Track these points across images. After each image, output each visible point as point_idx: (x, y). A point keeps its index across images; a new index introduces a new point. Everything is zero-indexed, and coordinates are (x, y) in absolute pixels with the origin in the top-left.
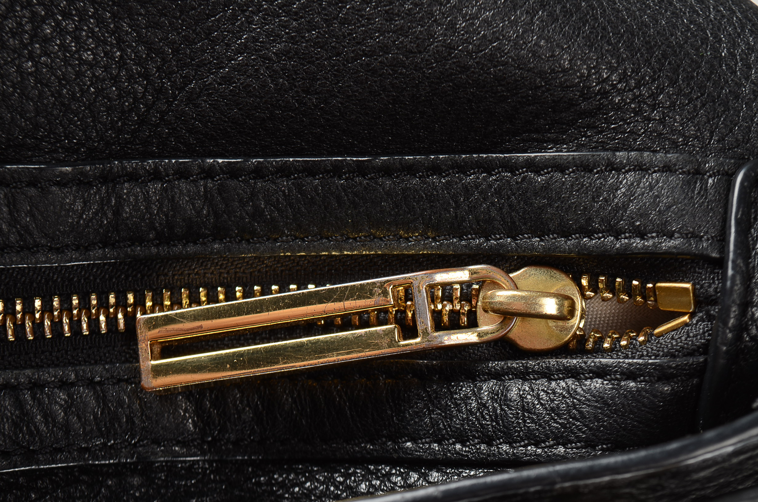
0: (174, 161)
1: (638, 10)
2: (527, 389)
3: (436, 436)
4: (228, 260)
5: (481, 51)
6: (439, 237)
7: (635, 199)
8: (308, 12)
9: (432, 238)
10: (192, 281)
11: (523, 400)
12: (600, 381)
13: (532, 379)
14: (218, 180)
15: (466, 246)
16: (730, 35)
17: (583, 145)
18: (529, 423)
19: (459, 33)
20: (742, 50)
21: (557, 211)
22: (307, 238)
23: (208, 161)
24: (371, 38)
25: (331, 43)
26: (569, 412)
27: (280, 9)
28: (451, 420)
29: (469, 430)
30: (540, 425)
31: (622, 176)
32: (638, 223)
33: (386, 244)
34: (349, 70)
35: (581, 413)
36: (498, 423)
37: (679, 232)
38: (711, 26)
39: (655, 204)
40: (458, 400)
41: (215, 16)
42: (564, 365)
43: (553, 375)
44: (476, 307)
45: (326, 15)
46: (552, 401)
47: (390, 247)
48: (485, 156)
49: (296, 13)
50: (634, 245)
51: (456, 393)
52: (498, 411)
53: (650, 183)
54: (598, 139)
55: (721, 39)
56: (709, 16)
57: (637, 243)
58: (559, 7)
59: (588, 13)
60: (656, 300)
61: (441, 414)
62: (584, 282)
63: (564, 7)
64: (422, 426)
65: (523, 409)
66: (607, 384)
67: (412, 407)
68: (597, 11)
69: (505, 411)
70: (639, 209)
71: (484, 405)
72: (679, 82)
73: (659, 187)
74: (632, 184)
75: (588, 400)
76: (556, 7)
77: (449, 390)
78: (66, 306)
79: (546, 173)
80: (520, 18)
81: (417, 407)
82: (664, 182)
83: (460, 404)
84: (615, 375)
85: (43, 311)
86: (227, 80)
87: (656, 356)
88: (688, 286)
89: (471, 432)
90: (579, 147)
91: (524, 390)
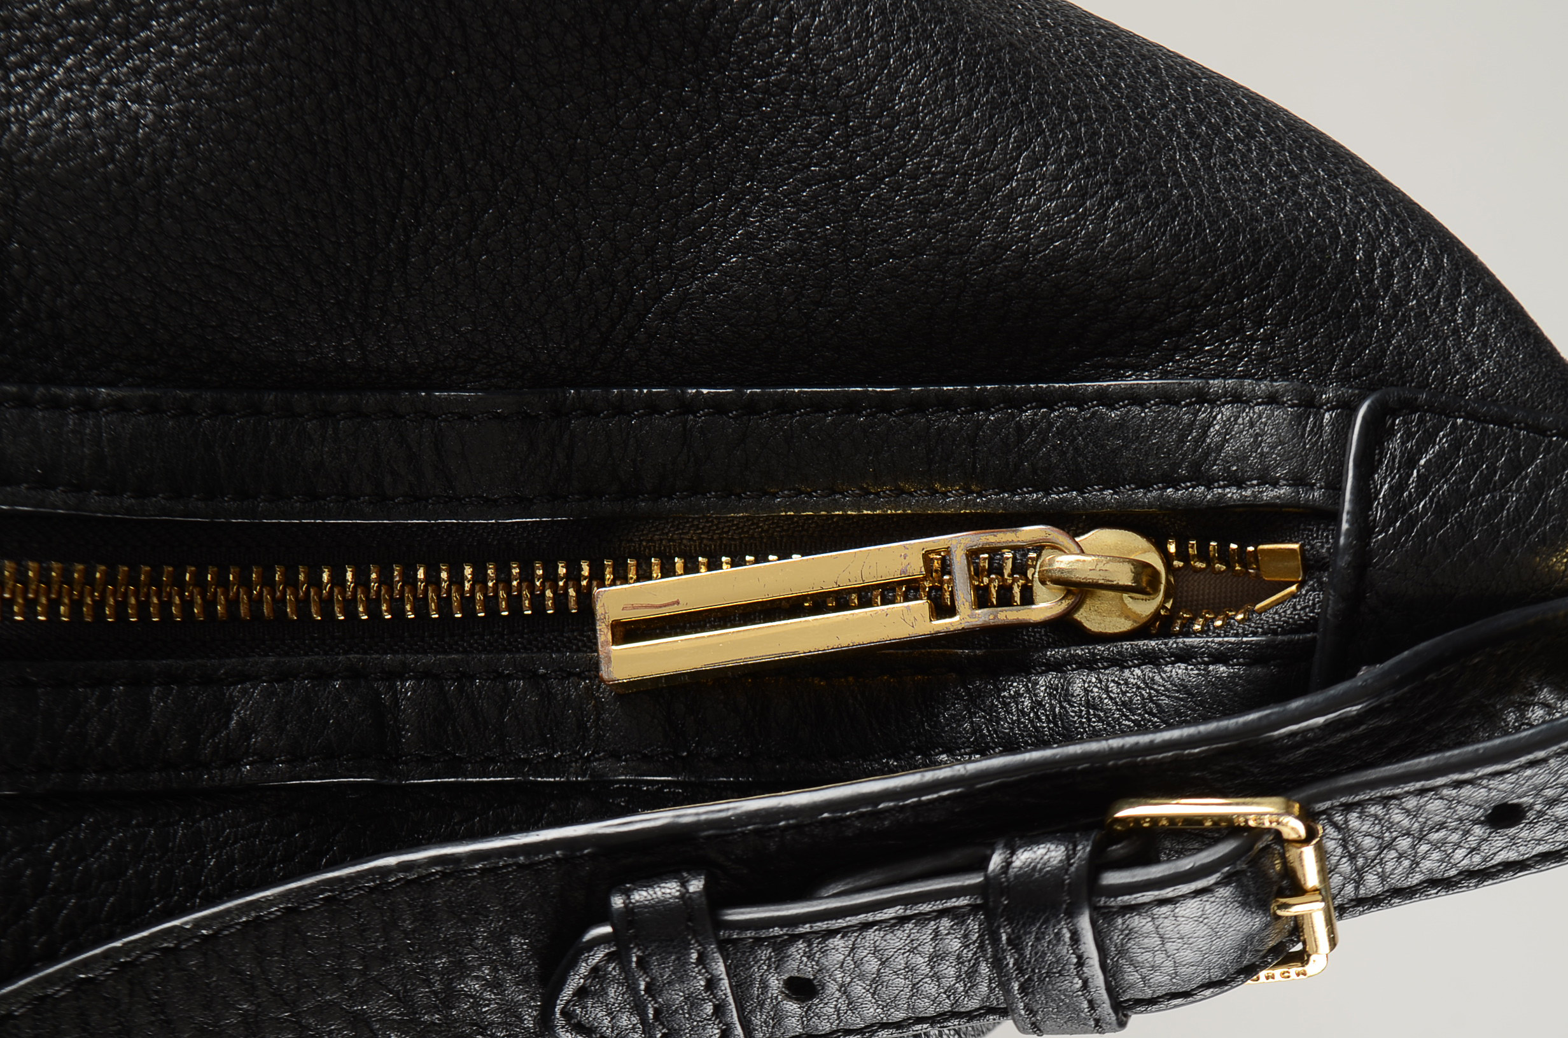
0: (645, 391)
1: (1250, 200)
2: (1094, 680)
3: (979, 745)
4: (712, 521)
5: (1040, 252)
6: (986, 490)
7: (1230, 438)
8: (821, 201)
9: (977, 493)
10: (665, 549)
11: (1088, 694)
12: (1183, 666)
13: (1100, 668)
14: (702, 416)
15: (1019, 502)
16: (1369, 233)
17: (1171, 372)
18: (1094, 722)
19: (1012, 228)
20: (1384, 252)
21: (1134, 454)
22: (816, 492)
23: (690, 391)
24: (901, 235)
25: (850, 241)
26: (1144, 705)
27: (785, 197)
28: (998, 723)
29: (1020, 735)
30: (1108, 724)
31: (1216, 410)
32: (1235, 468)
33: (917, 501)
34: (873, 275)
35: (1158, 706)
36: (1056, 725)
37: (1284, 479)
38: (1345, 221)
39: (1256, 444)
40: (1007, 698)
41: (702, 206)
42: (1139, 648)
43: (1126, 661)
44: (1032, 581)
45: (843, 205)
46: (1124, 693)
47: (922, 503)
48: (1045, 386)
49: (806, 203)
50: (1229, 495)
51: (1005, 690)
52: (1057, 710)
53: (1251, 418)
54: (1188, 365)
55: (1357, 238)
56: (1344, 208)
57: (1232, 493)
58: (1142, 196)
59: (1180, 204)
60: (1258, 569)
61: (984, 717)
62: (1172, 548)
63: (1149, 196)
64: (960, 732)
65: (1088, 705)
66: (1192, 669)
67: (949, 709)
68: (1192, 201)
69: (1065, 708)
70: (1235, 451)
71: (1040, 704)
72: (1294, 292)
73: (1262, 423)
74: (1229, 419)
75: (1167, 690)
76: (1137, 196)
77: (995, 686)
78: (503, 576)
79: (1121, 407)
80: (1090, 210)
81: (954, 710)
82: (1268, 418)
83: (1010, 703)
84: (1201, 658)
85: (475, 581)
86: (714, 287)
87: (1255, 634)
88: (1296, 546)
89: (1023, 738)
90: (1165, 375)
91: (1090, 682)
